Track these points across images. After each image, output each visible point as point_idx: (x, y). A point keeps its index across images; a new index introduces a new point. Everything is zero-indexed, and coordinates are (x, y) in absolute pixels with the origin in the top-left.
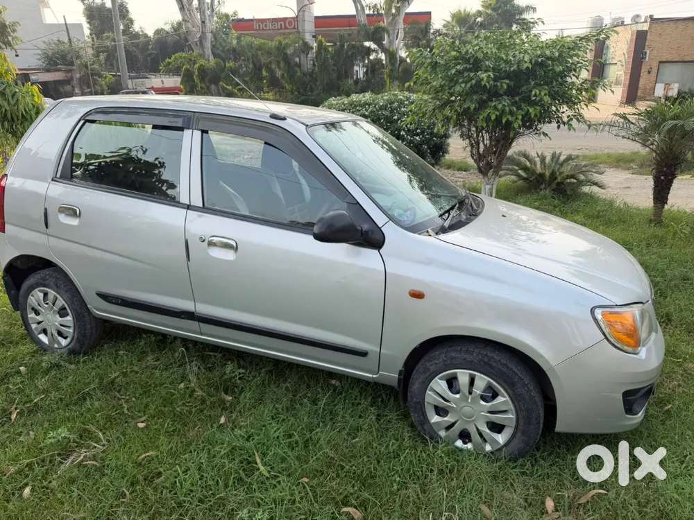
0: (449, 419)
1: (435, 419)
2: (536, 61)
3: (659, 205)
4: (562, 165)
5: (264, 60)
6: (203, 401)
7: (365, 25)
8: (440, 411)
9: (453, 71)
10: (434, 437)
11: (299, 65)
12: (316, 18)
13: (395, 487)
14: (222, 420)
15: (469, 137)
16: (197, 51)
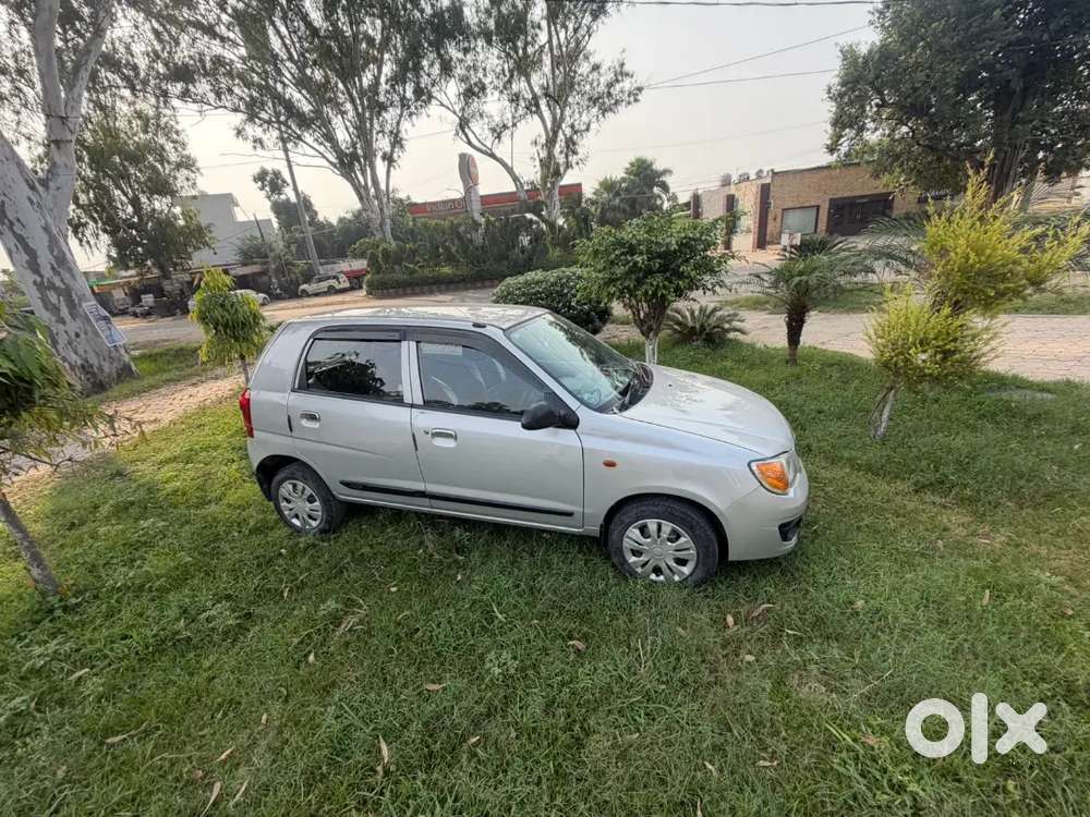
0: (643, 558)
1: (632, 559)
2: (682, 244)
3: (793, 347)
4: (709, 317)
5: (439, 238)
6: (441, 562)
7: (525, 201)
8: (635, 553)
9: (613, 256)
10: (633, 574)
11: (471, 241)
12: (481, 197)
13: (608, 619)
14: (459, 578)
15: (631, 307)
16: (379, 236)
